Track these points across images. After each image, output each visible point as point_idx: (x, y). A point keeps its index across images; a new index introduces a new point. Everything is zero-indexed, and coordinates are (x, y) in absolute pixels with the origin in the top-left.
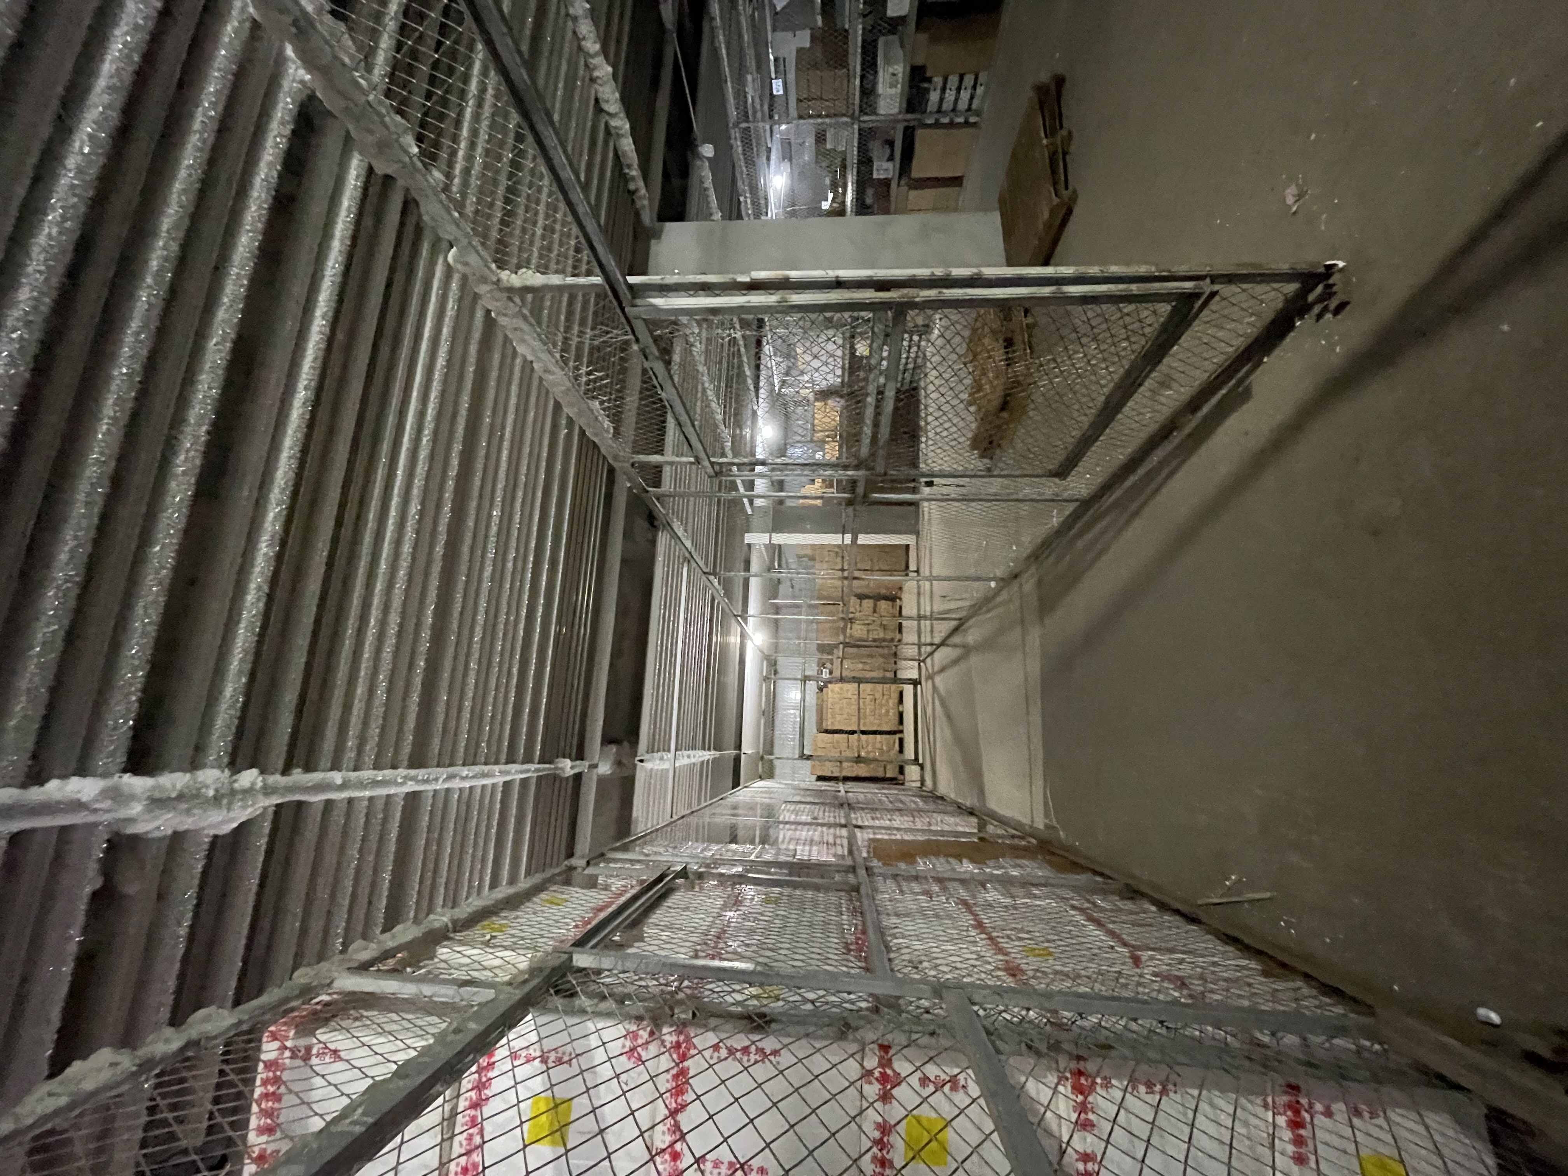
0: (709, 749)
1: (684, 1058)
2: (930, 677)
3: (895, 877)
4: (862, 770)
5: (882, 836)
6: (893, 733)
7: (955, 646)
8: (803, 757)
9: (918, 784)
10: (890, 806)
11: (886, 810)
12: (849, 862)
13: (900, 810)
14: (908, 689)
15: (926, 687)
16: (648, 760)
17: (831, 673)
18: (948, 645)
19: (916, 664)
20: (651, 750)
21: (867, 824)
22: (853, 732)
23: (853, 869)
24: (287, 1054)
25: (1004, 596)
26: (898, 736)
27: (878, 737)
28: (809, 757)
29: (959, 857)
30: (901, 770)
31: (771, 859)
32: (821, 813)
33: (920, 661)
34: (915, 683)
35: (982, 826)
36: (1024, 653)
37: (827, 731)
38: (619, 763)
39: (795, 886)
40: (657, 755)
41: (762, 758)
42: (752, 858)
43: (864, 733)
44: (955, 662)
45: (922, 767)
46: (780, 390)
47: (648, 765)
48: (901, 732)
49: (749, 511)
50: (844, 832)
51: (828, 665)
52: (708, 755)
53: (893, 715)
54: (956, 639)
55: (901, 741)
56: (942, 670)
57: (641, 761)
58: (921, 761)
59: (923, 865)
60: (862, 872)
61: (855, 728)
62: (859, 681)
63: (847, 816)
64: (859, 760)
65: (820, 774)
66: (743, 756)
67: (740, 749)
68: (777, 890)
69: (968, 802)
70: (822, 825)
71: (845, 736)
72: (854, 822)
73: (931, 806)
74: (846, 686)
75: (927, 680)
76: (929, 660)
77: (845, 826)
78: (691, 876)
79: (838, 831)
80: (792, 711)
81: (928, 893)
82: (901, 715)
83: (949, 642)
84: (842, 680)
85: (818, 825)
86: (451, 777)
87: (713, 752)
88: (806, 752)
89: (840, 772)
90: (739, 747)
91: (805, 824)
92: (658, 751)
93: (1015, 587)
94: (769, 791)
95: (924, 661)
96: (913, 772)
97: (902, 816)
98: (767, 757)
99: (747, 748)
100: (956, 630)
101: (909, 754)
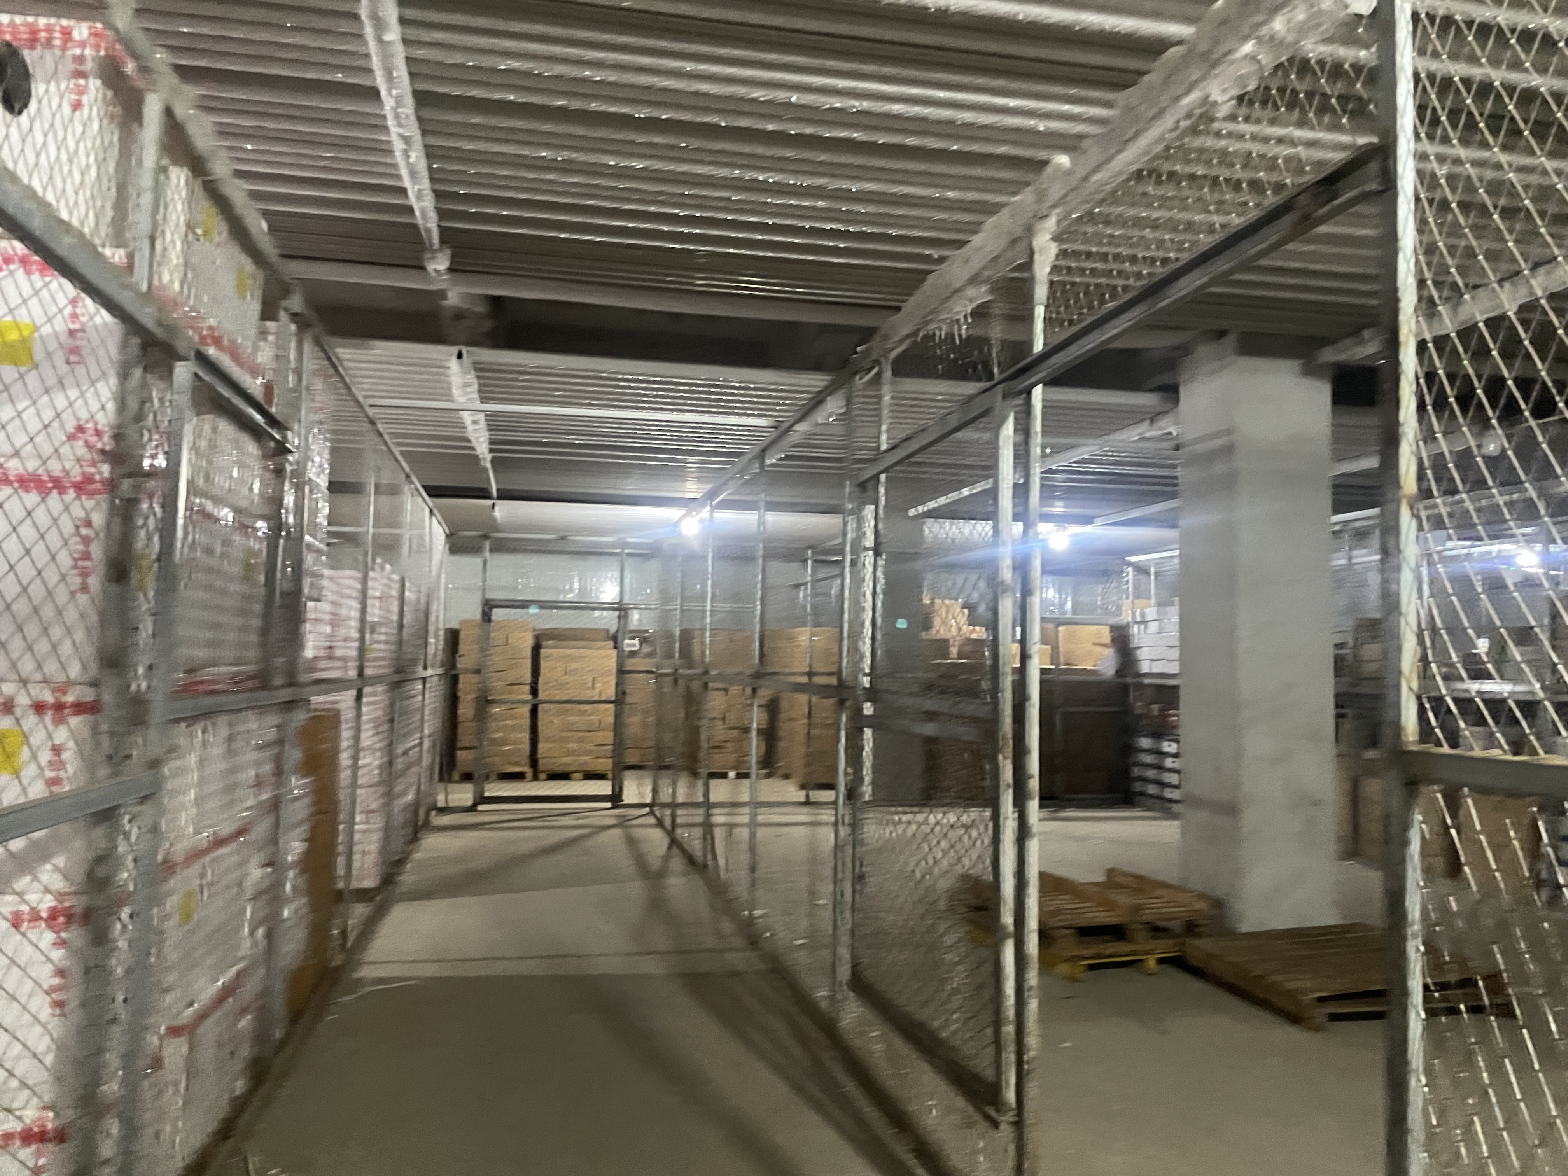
0: (491, 451)
1: (79, 488)
2: (623, 823)
3: (280, 742)
4: (466, 710)
5: (346, 734)
6: (534, 761)
7: (667, 858)
8: (488, 607)
9: (441, 804)
10: (400, 750)
11: (391, 744)
12: (304, 678)
13: (390, 763)
14: (604, 788)
15: (606, 814)
16: (461, 365)
17: (633, 654)
18: (670, 848)
19: (648, 800)
20: (480, 369)
21: (364, 709)
22: (534, 692)
23: (292, 682)
24: (78, 51)
25: (727, 926)
26: (527, 770)
27: (526, 736)
28: (487, 617)
29: (311, 839)
30: (467, 777)
31: (305, 566)
32: (383, 638)
33: (651, 805)
34: (615, 799)
35: (364, 895)
36: (630, 954)
37: (536, 649)
38: (459, 315)
39: (268, 602)
40: (471, 377)
41: (486, 537)
42: (308, 538)
43: (534, 711)
44: (640, 861)
45: (472, 809)
46: (1130, 564)
47: (454, 364)
48: (536, 778)
49: (912, 512)
50: (352, 673)
51: (647, 649)
52: (482, 448)
53: (564, 762)
54: (677, 863)
55: (519, 777)
56: (632, 842)
57: (460, 356)
58: (481, 808)
59: (297, 785)
60: (286, 694)
61: (542, 696)
62: (619, 700)
63: (376, 680)
64: (484, 701)
65: (462, 635)
66: (489, 502)
67: (500, 498)
68: (262, 578)
69: (408, 878)
70: (362, 640)
71: (528, 677)
72: (367, 690)
73: (399, 819)
74: (613, 681)
75: (619, 816)
76: (652, 820)
77: (361, 674)
78: (278, 459)
79: (353, 664)
80: (576, 585)
81: (258, 784)
82: (565, 776)
83: (675, 850)
84: (621, 672)
85: (362, 631)
86: (406, 140)
87: (489, 457)
88: (498, 614)
89: (466, 671)
90: (505, 495)
91: (363, 610)
92: (478, 377)
93: (738, 942)
94: (422, 549)
95: (652, 813)
96: (463, 795)
97: (380, 767)
98: (487, 544)
99: (503, 511)
100: (690, 860)
101: (493, 789)
